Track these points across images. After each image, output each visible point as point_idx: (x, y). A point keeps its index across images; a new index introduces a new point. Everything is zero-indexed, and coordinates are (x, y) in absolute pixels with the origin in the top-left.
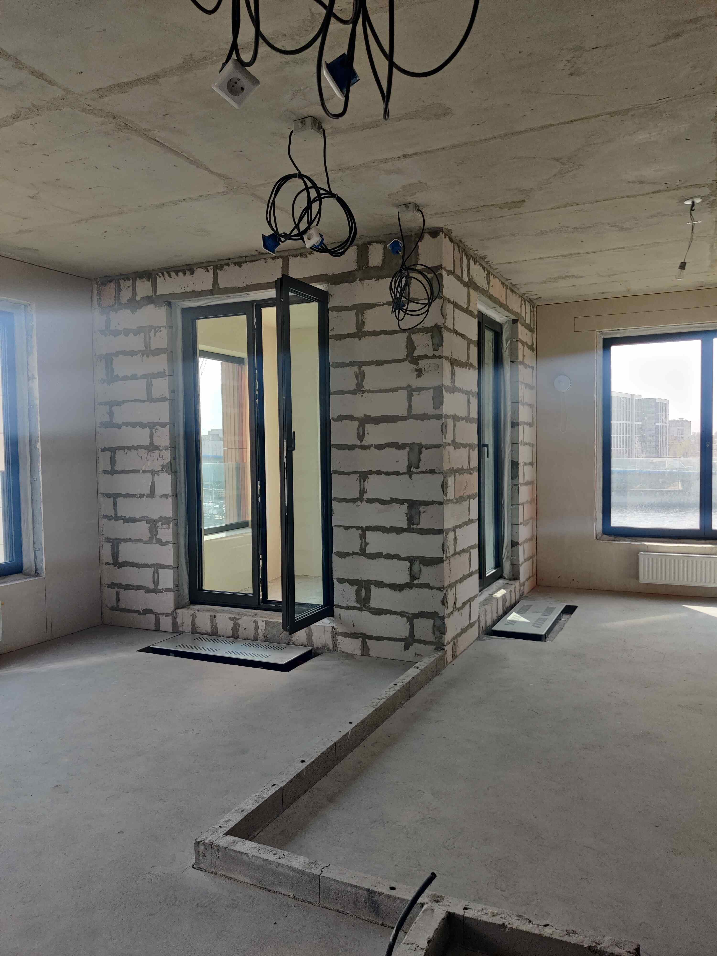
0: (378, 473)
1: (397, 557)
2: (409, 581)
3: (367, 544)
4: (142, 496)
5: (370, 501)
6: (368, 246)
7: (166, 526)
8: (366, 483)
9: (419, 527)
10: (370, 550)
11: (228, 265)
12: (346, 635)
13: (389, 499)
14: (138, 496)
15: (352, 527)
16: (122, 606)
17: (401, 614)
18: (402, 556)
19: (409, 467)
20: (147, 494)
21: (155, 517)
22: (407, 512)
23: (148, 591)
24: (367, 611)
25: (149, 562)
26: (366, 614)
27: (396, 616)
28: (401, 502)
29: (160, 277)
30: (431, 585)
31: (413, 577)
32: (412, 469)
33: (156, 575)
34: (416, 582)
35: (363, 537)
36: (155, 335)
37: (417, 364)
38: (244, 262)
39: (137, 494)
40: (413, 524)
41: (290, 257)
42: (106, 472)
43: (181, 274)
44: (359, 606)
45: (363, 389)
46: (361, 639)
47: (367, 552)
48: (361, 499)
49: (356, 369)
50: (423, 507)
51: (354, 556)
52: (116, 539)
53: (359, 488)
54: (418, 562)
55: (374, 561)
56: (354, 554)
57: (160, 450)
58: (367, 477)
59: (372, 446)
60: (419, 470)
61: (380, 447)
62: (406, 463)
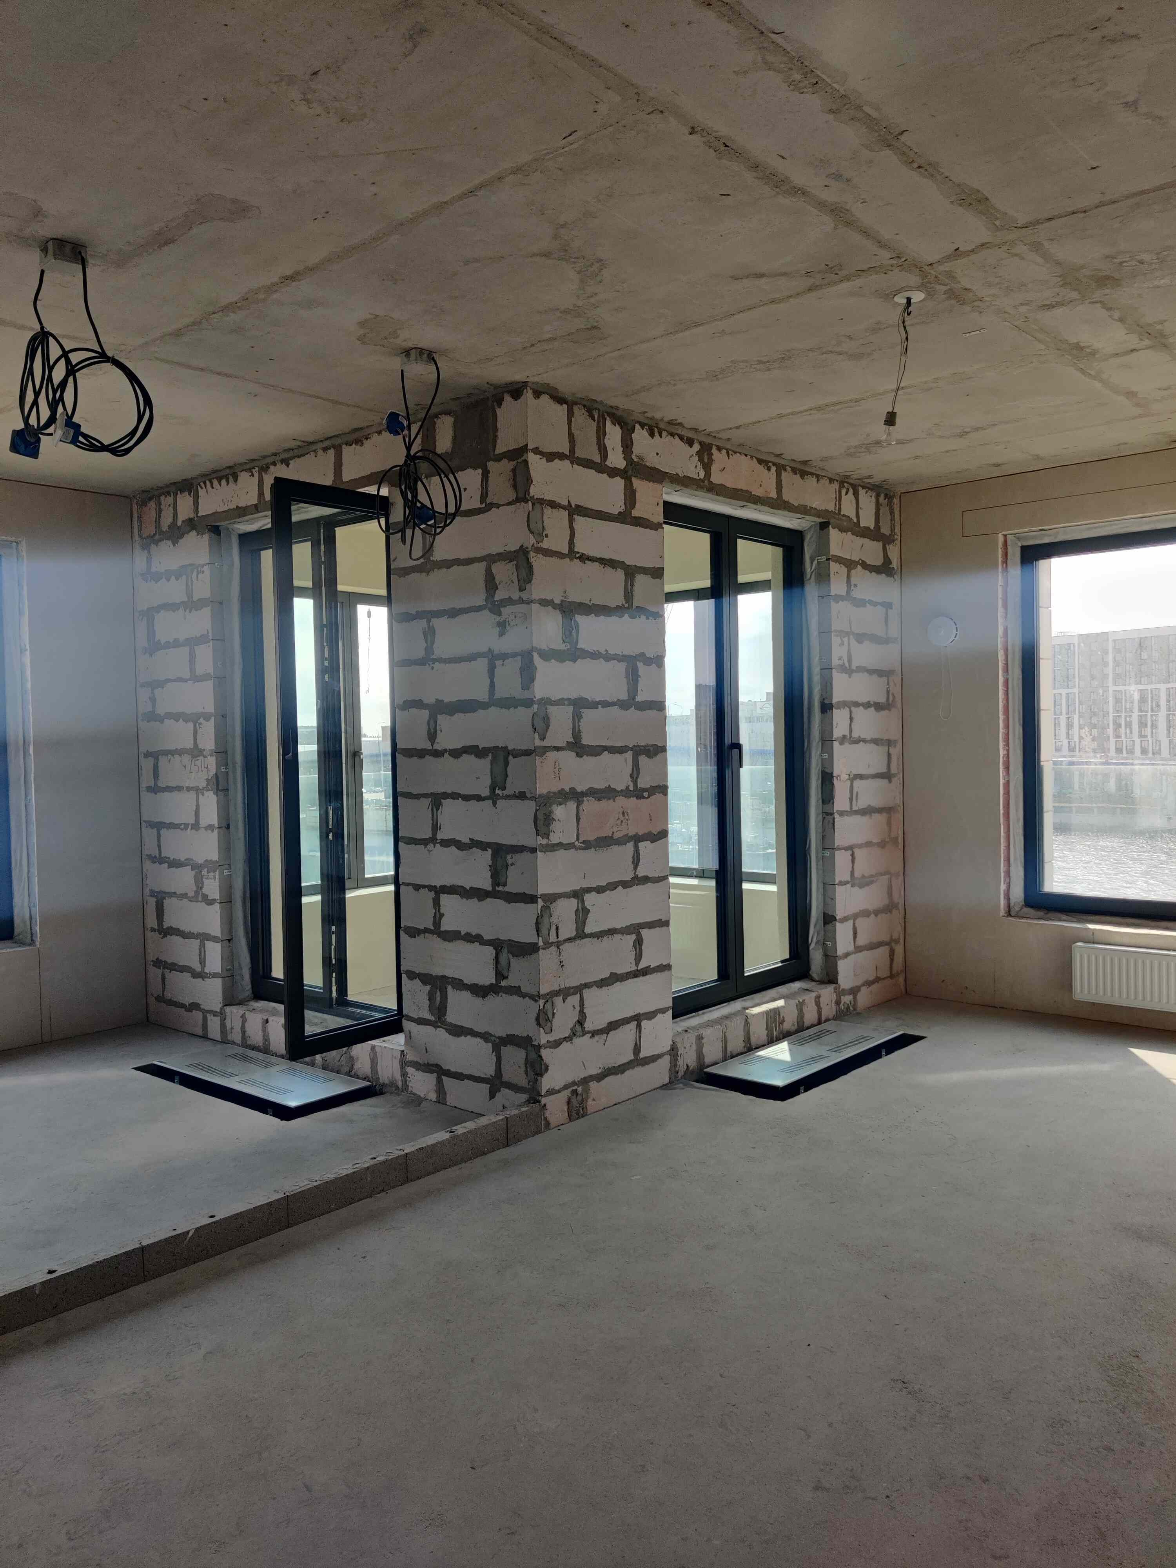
0: (455, 796)
1: (477, 939)
2: (494, 982)
3: (442, 915)
4: (186, 826)
5: (446, 843)
6: (435, 420)
7: (211, 874)
8: (439, 811)
9: (507, 889)
10: (447, 925)
11: (274, 464)
12: (417, 1066)
13: (468, 841)
14: (183, 826)
15: (424, 887)
16: (168, 995)
17: (485, 1036)
18: (486, 937)
19: (493, 789)
20: (192, 824)
21: (201, 861)
22: (490, 863)
23: (196, 975)
24: (443, 1028)
25: (195, 930)
26: (442, 1033)
27: (479, 1040)
28: (482, 846)
29: (202, 488)
30: (523, 990)
31: (500, 975)
32: (497, 791)
33: (203, 949)
34: (503, 983)
35: (436, 903)
36: (197, 577)
37: (500, 614)
38: (292, 458)
39: (181, 824)
40: (498, 885)
41: (344, 446)
42: (149, 789)
43: (224, 482)
44: (433, 1019)
45: (434, 657)
46: (435, 1074)
47: (442, 929)
48: (433, 840)
49: (423, 623)
50: (510, 855)
51: (427, 935)
52: (161, 892)
53: (431, 822)
54: (506, 950)
55: (450, 944)
56: (426, 931)
57: (205, 757)
58: (440, 804)
59: (445, 751)
60: (505, 792)
61: (456, 754)
62: (488, 782)
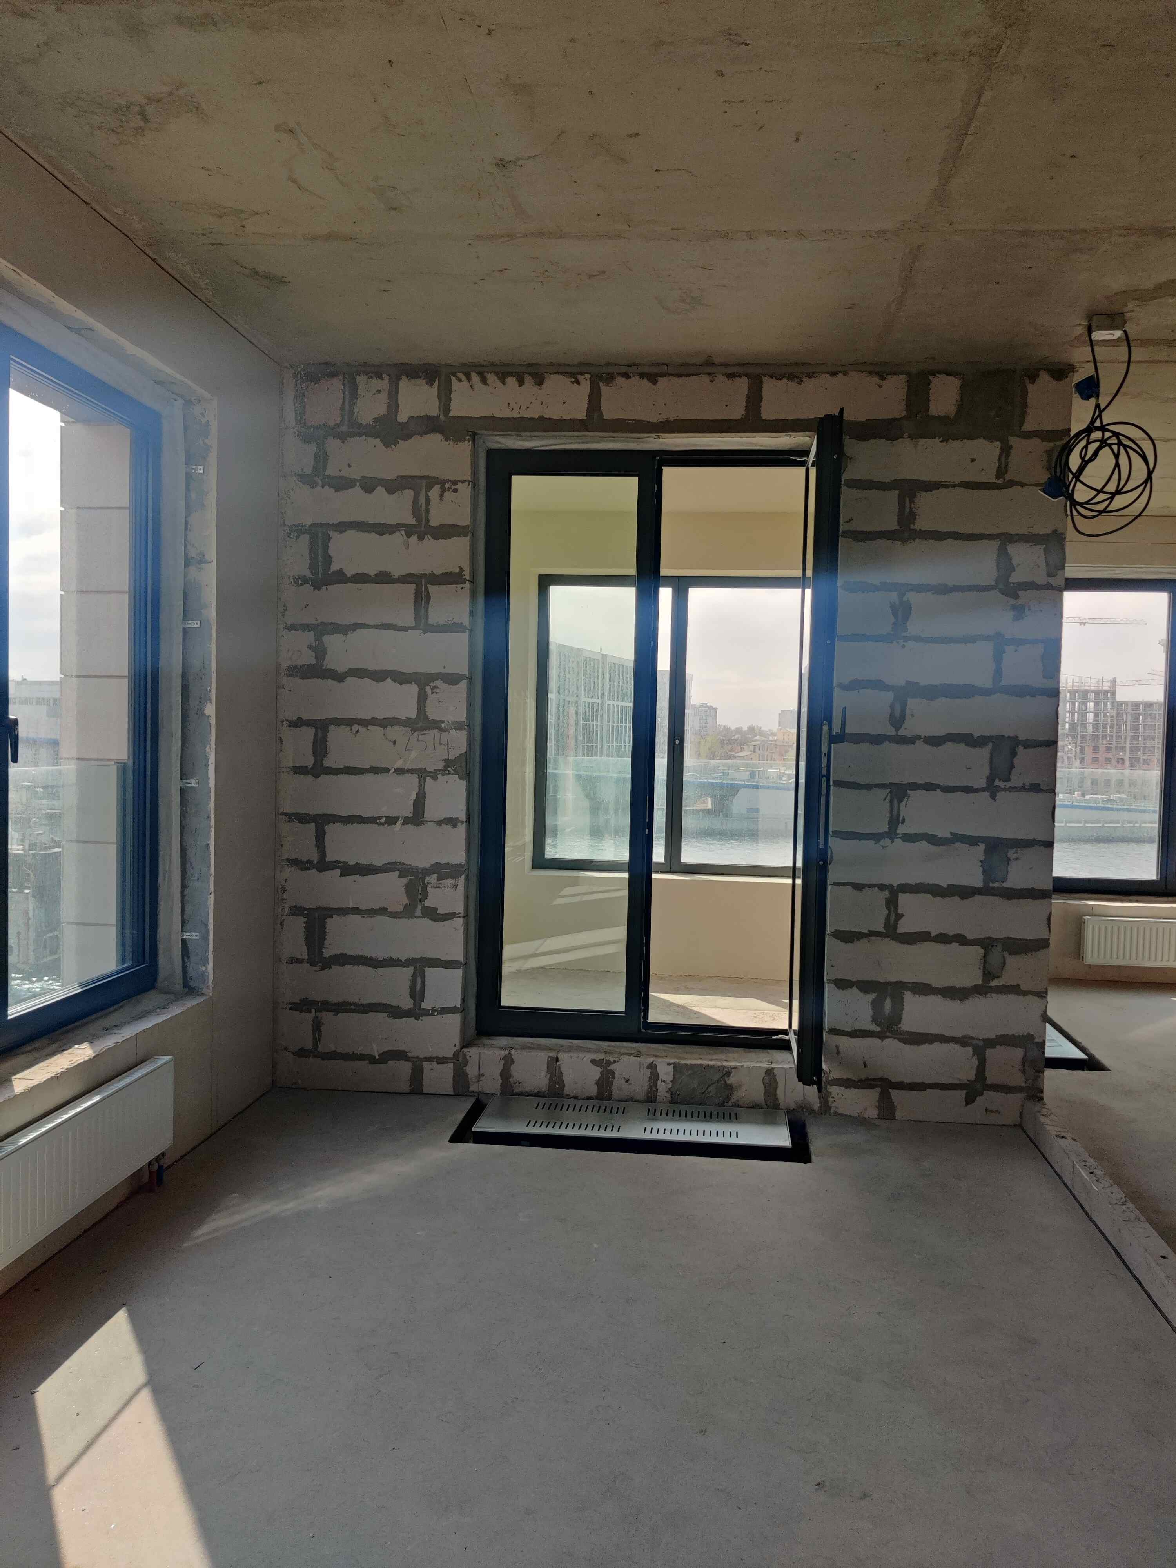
0: (929, 787)
1: (961, 940)
2: (980, 982)
3: (899, 917)
4: (391, 821)
5: (909, 838)
6: (931, 378)
7: (449, 882)
8: (902, 804)
9: (1006, 885)
10: (904, 927)
11: (626, 376)
12: (847, 1083)
13: (949, 836)
14: (383, 820)
15: (871, 886)
16: (327, 1045)
17: (963, 1041)
18: (970, 936)
19: (991, 779)
20: (406, 818)
21: (422, 862)
22: (982, 858)
23: (396, 1013)
24: (895, 1038)
25: (403, 955)
26: (892, 1044)
27: (952, 1044)
28: (972, 841)
29: (460, 380)
30: (1024, 987)
31: (988, 974)
32: (997, 782)
33: (419, 980)
34: (994, 983)
35: (892, 903)
36: (441, 496)
37: (1016, 597)
38: (663, 375)
39: (380, 818)
40: (993, 882)
41: (766, 379)
42: (299, 770)
43: (511, 381)
44: (878, 1029)
45: (905, 634)
46: (879, 1090)
47: (900, 930)
48: (891, 834)
49: (894, 596)
50: (1014, 850)
51: (873, 938)
52: (318, 909)
53: (888, 815)
54: (999, 948)
55: (914, 946)
56: (872, 934)
57: (442, 730)
58: (906, 795)
59: (919, 738)
60: (1009, 784)
61: (934, 741)
62: (986, 771)
